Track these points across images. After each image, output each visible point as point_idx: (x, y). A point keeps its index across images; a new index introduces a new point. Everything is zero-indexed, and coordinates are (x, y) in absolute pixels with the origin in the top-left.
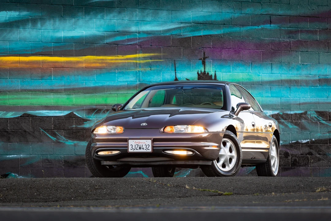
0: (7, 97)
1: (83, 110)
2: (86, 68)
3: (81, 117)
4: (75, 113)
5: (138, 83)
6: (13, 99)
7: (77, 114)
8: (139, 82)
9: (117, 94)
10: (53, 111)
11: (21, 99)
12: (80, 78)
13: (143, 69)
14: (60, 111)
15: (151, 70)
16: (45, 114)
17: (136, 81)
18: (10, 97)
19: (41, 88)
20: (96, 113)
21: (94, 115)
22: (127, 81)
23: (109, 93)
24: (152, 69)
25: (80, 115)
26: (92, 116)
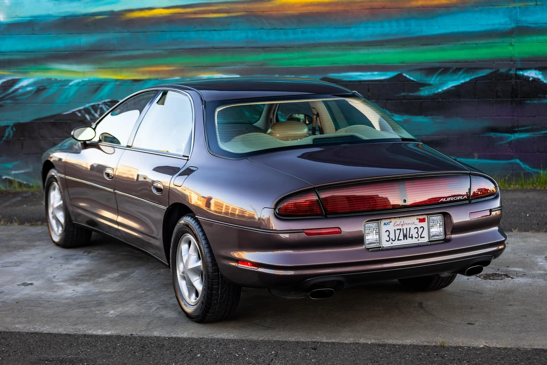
0: (296, 55)
1: (421, 69)
2: (423, 7)
3: (415, 80)
4: (404, 75)
5: (513, 25)
6: (305, 57)
7: (408, 76)
8: (516, 25)
9: (476, 44)
10: (369, 73)
11: (317, 56)
12: (413, 23)
13: (522, 4)
14: (381, 73)
15: (536, 5)
16: (356, 78)
17: (509, 22)
18: (301, 54)
19: (350, 40)
20: (440, 74)
21: (436, 77)
22: (494, 24)
23: (463, 43)
24: (539, 3)
25: (413, 78)
26: (433, 79)
